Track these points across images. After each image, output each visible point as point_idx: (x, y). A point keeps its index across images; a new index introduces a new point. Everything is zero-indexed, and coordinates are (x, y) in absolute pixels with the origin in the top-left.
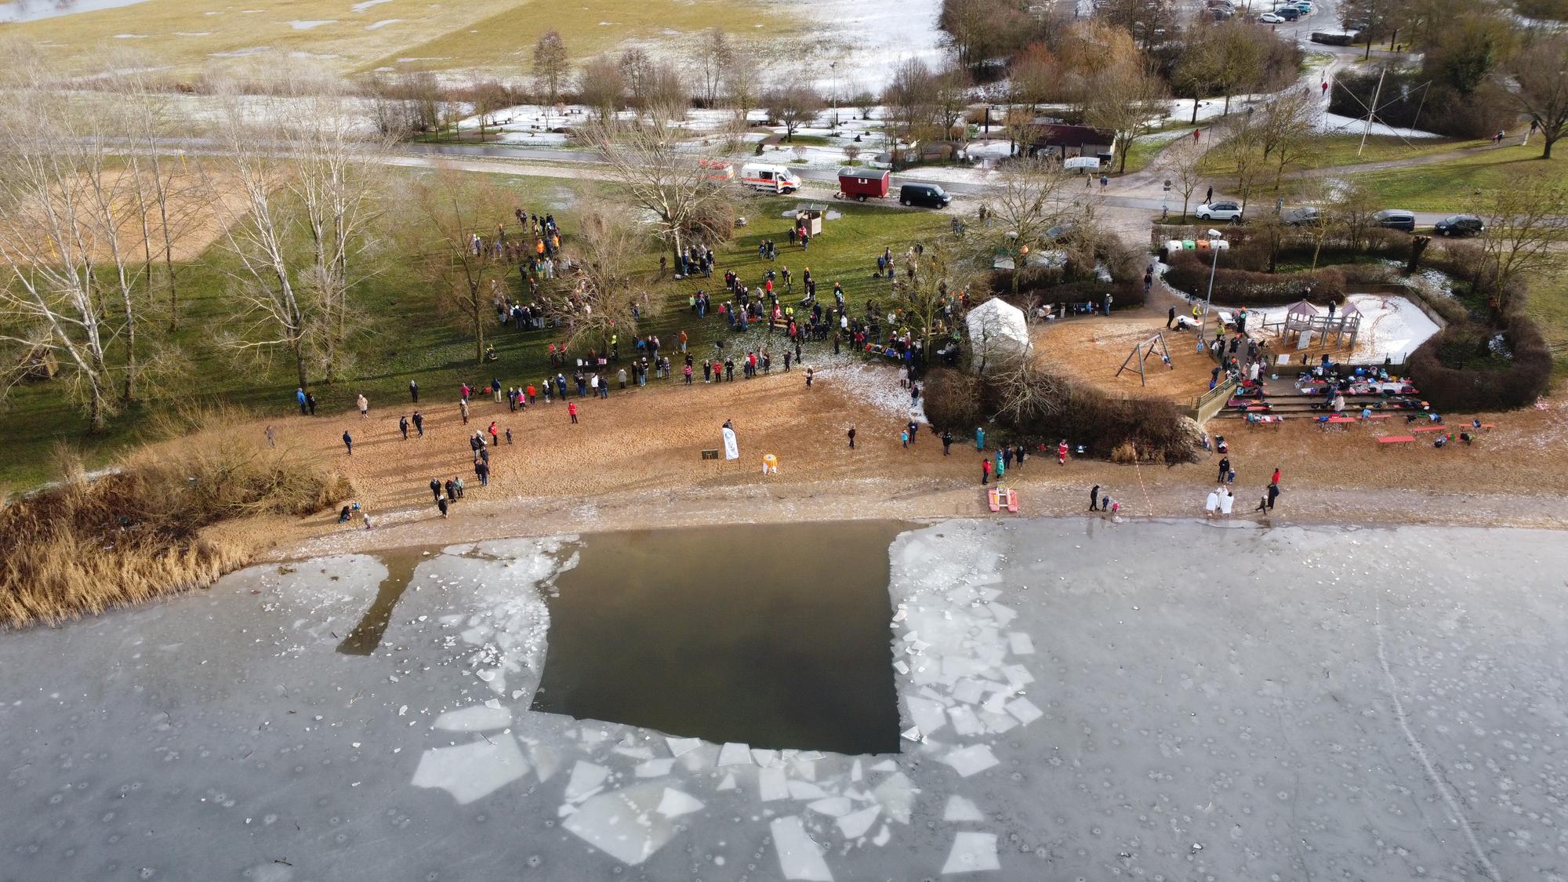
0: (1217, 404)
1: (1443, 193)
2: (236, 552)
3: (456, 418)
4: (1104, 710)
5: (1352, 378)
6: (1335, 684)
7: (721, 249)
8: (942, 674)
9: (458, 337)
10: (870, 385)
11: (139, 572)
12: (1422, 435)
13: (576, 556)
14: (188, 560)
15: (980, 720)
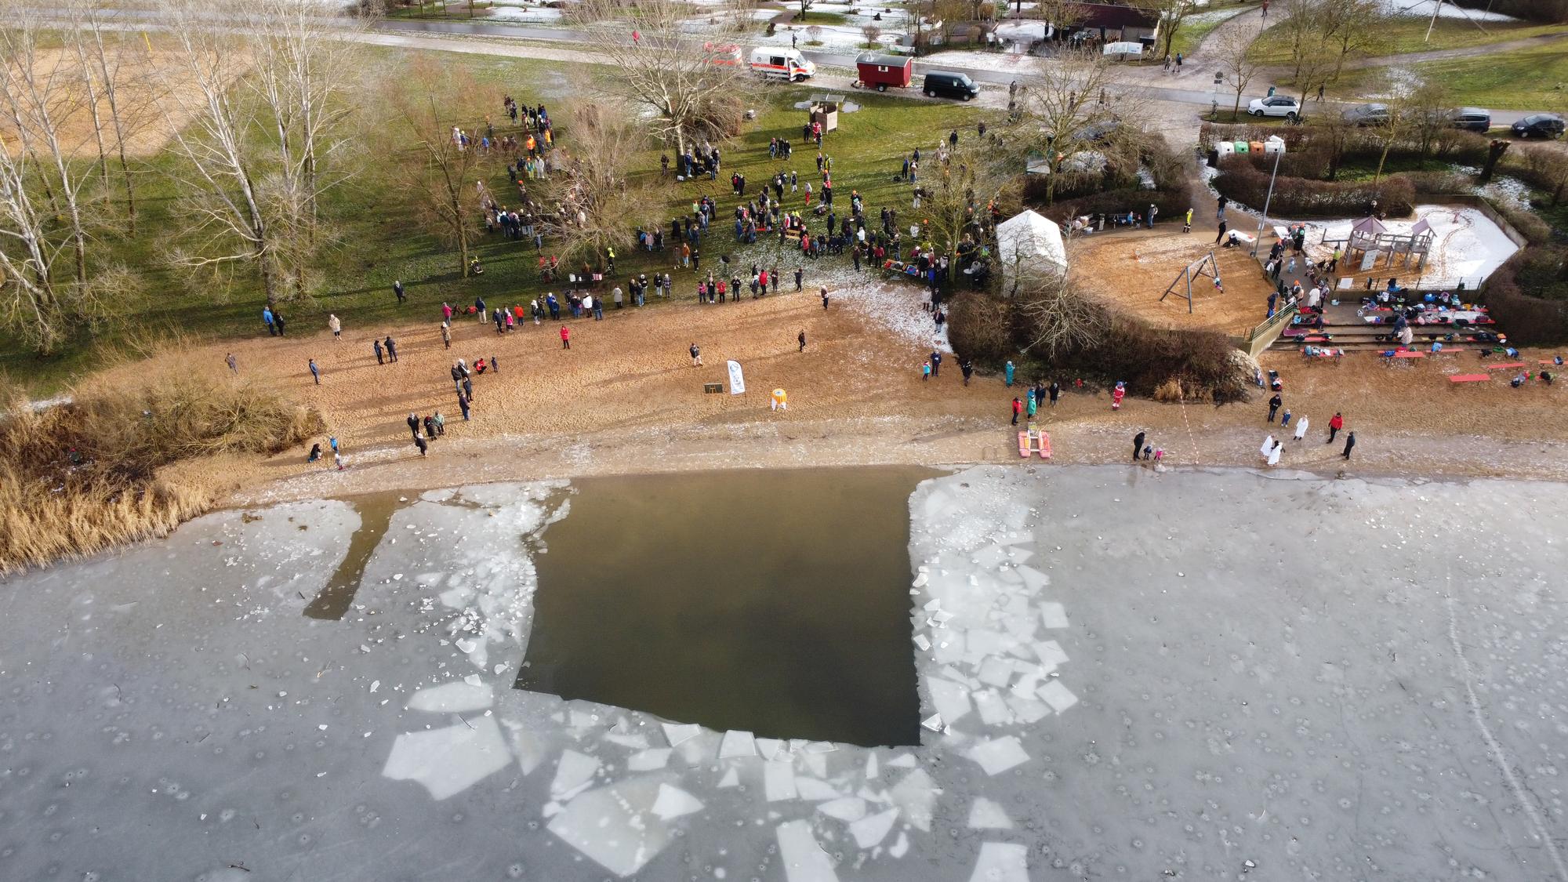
0: (1272, 335)
1: (1519, 86)
2: (194, 496)
3: (437, 341)
4: (1145, 697)
5: (1421, 306)
6: (1402, 669)
7: (727, 148)
8: (966, 650)
9: (438, 247)
10: (889, 307)
11: (90, 521)
12: (1497, 372)
13: (566, 504)
14: (143, 505)
15: (1008, 707)
